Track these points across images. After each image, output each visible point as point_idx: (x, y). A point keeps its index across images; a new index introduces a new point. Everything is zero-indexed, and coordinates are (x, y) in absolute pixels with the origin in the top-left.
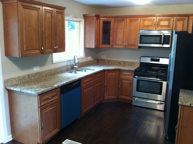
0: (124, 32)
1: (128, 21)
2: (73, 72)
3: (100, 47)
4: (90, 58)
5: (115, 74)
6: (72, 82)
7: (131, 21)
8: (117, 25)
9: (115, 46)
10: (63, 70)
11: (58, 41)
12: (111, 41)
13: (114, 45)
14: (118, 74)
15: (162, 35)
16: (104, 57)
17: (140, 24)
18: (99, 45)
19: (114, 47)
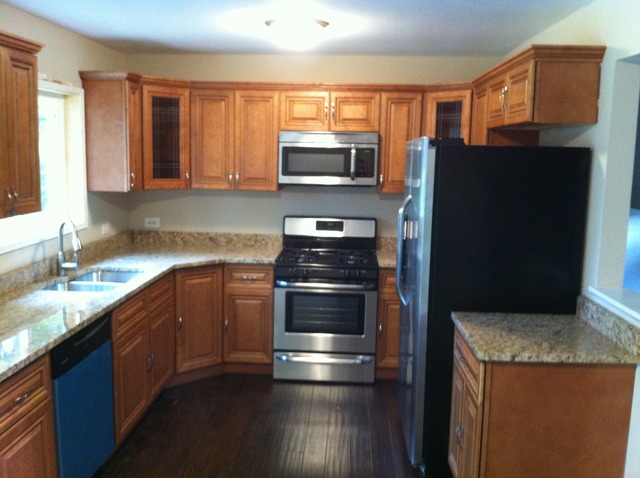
0: (226, 139)
1: (237, 102)
2: (59, 286)
3: (147, 187)
4: (106, 230)
5: (210, 279)
6: (85, 325)
7: (249, 101)
8: (202, 111)
9: (197, 182)
10: (22, 283)
11: (17, 170)
12: (182, 167)
13: (194, 179)
14: (220, 278)
15: (350, 149)
16: (155, 223)
17: (279, 111)
18: (143, 180)
19: (194, 186)
